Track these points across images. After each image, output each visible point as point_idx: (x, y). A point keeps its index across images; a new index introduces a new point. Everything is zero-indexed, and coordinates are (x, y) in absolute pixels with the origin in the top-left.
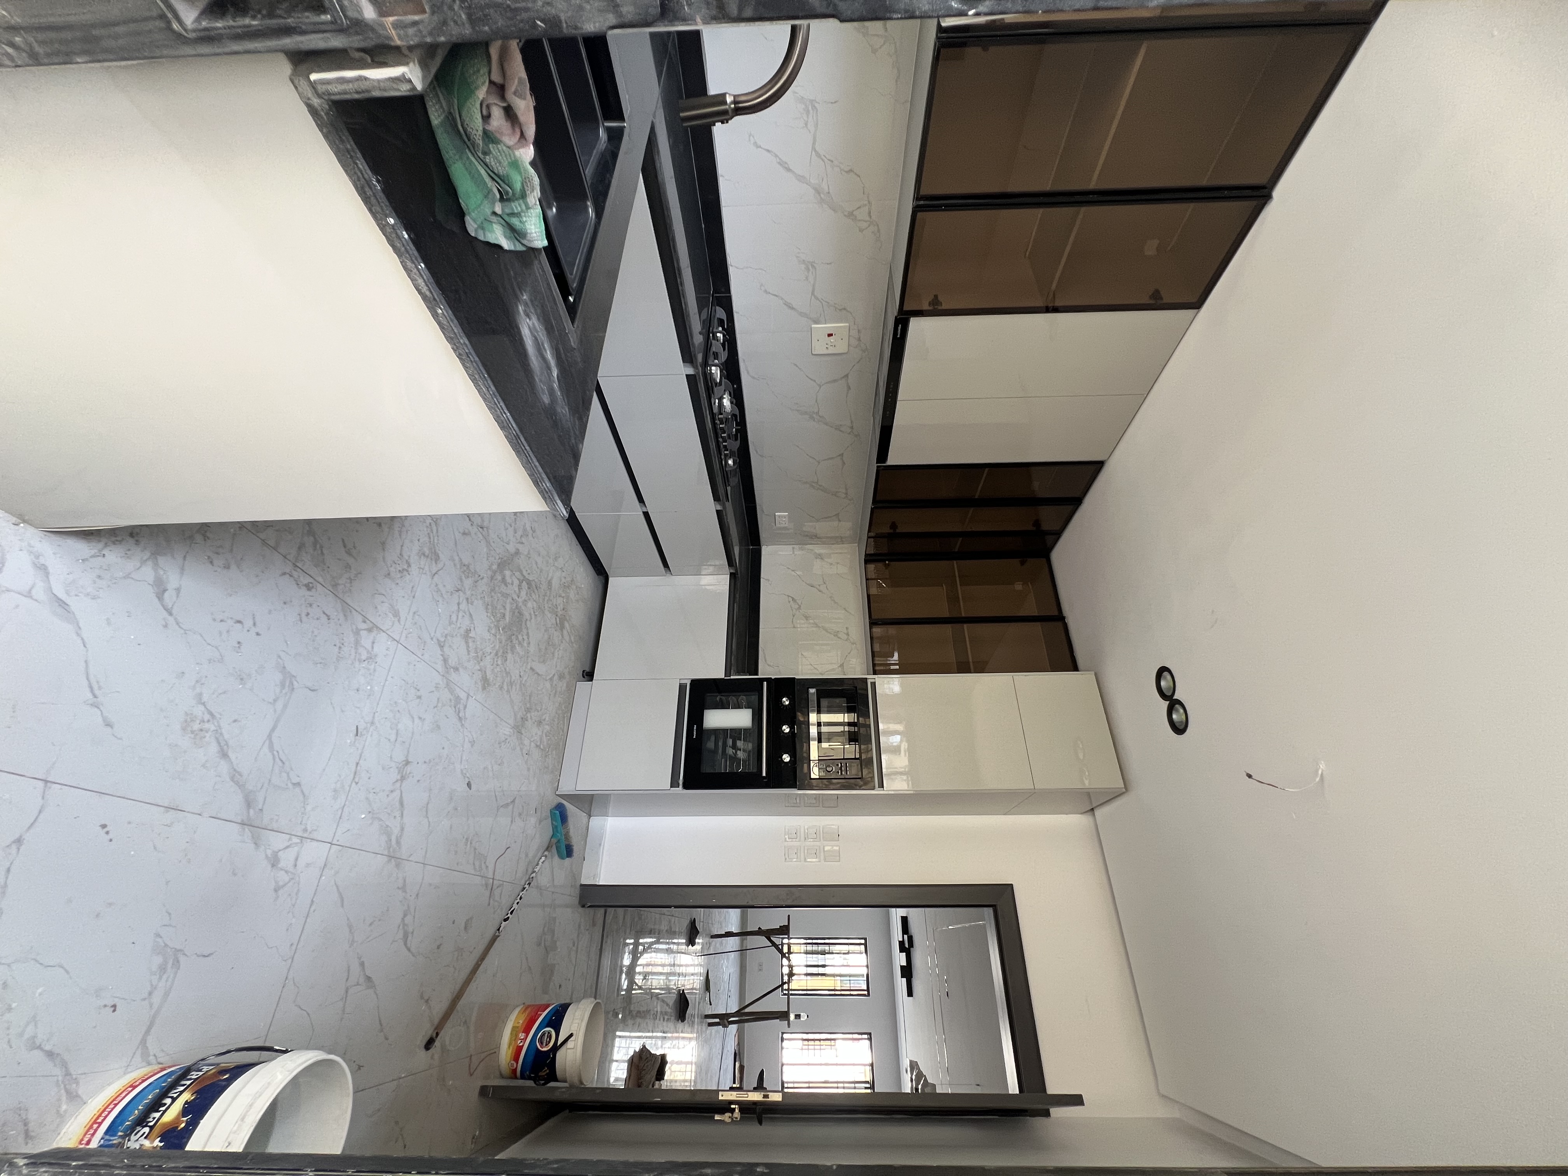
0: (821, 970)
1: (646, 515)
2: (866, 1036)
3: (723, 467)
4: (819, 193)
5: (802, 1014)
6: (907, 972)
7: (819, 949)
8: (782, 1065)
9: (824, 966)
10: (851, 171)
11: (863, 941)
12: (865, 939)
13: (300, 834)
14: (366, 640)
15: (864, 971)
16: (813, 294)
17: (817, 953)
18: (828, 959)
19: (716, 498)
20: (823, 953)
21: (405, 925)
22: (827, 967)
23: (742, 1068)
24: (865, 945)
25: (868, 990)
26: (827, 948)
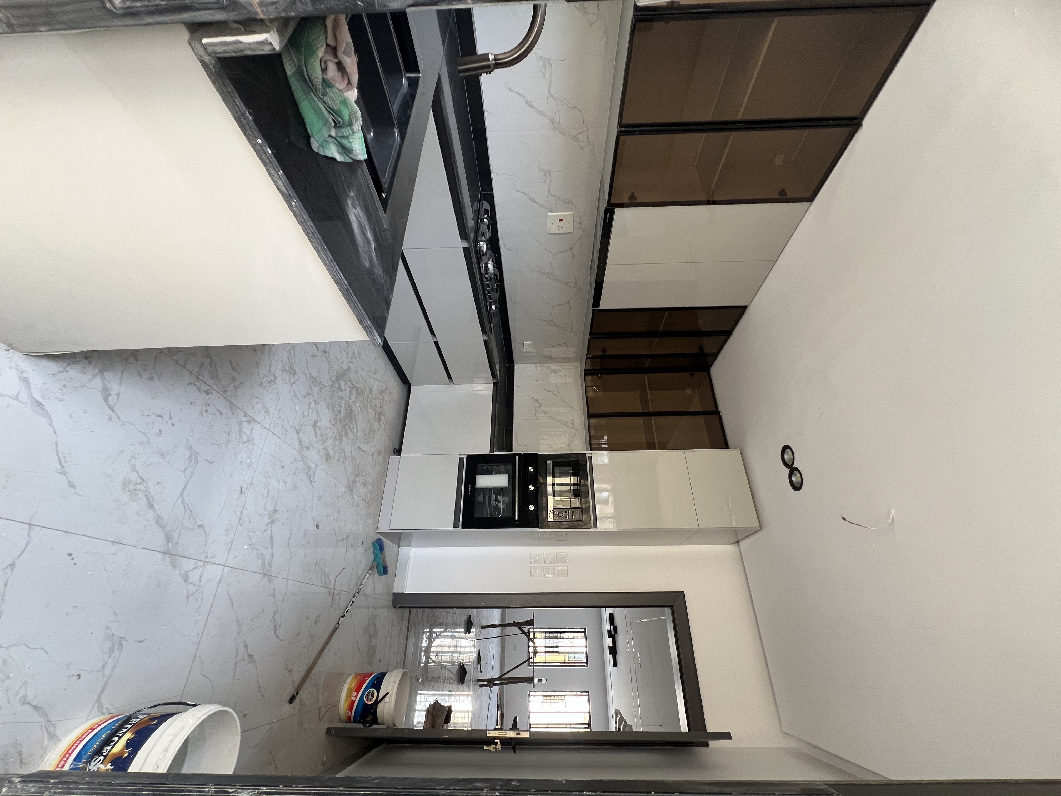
0: (555, 650)
1: (436, 343)
2: (585, 694)
3: (488, 310)
4: (553, 123)
5: (543, 679)
6: (613, 650)
7: (554, 636)
8: (530, 713)
9: (557, 647)
10: (575, 107)
11: (583, 630)
12: (585, 629)
13: (203, 559)
14: (246, 429)
15: (584, 650)
16: (549, 191)
17: (552, 638)
18: (560, 642)
19: (484, 331)
20: (557, 638)
21: (274, 620)
22: (559, 648)
23: (502, 715)
24: (585, 632)
25: (587, 662)
26: (559, 635)
